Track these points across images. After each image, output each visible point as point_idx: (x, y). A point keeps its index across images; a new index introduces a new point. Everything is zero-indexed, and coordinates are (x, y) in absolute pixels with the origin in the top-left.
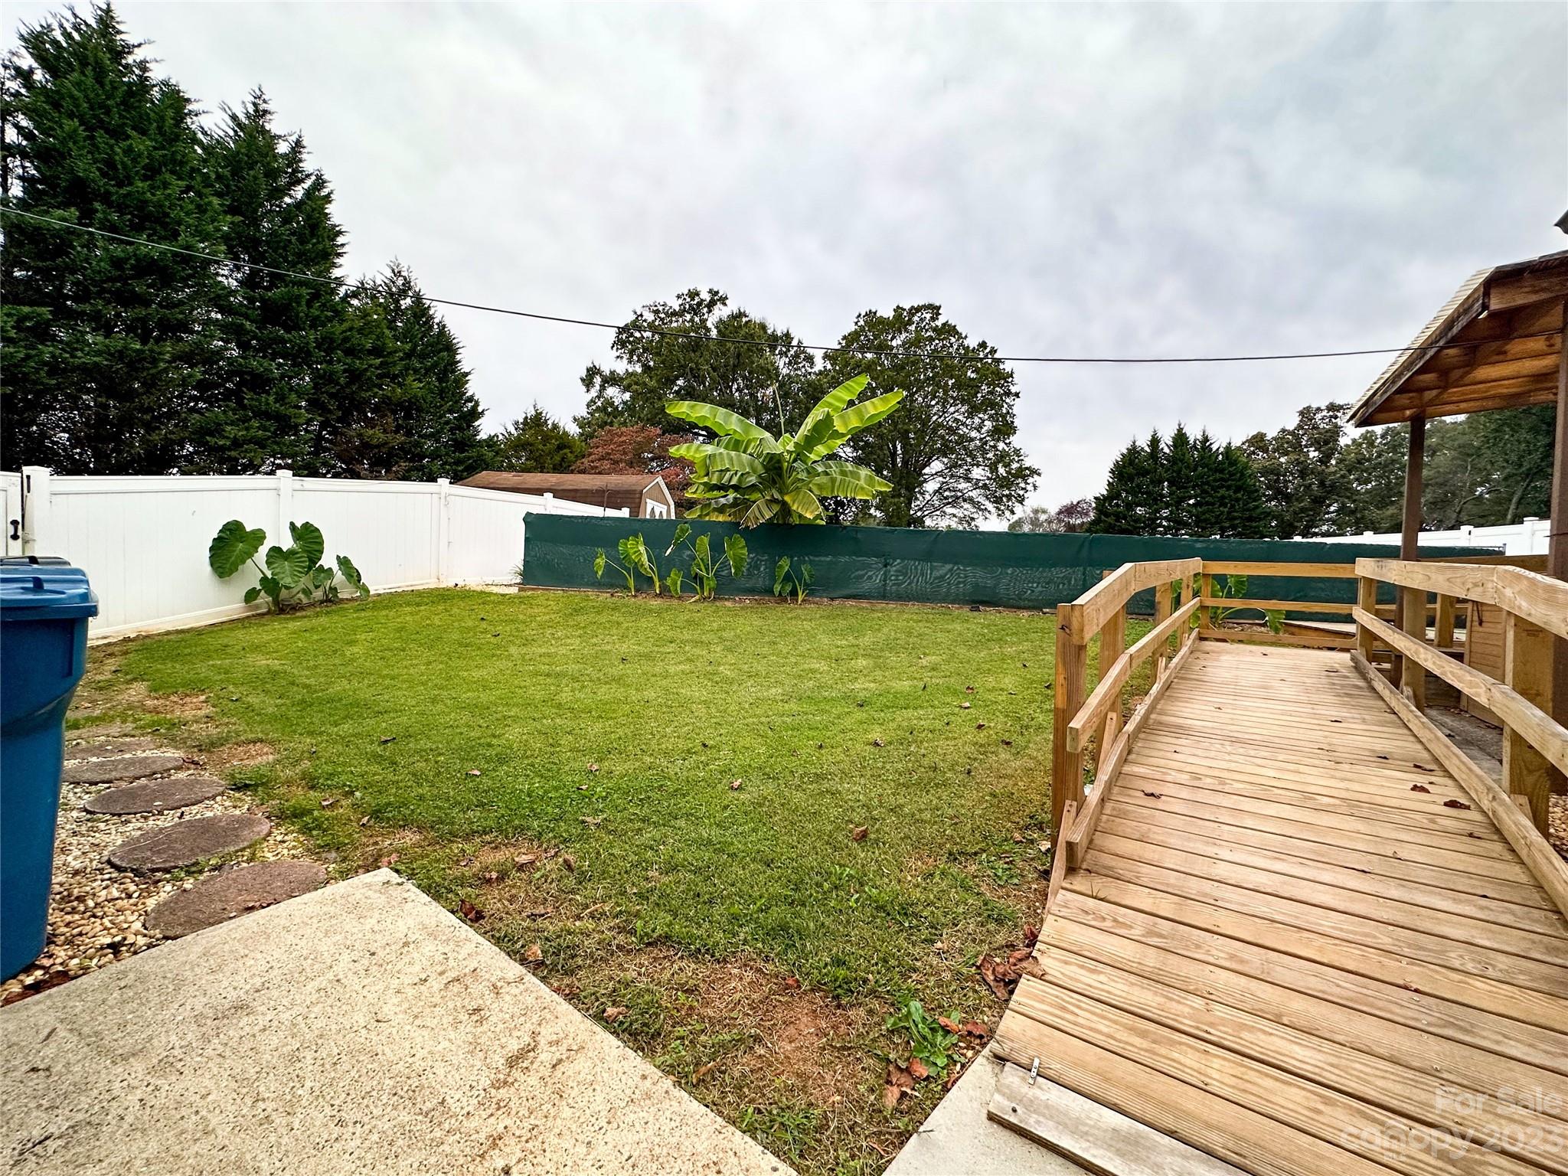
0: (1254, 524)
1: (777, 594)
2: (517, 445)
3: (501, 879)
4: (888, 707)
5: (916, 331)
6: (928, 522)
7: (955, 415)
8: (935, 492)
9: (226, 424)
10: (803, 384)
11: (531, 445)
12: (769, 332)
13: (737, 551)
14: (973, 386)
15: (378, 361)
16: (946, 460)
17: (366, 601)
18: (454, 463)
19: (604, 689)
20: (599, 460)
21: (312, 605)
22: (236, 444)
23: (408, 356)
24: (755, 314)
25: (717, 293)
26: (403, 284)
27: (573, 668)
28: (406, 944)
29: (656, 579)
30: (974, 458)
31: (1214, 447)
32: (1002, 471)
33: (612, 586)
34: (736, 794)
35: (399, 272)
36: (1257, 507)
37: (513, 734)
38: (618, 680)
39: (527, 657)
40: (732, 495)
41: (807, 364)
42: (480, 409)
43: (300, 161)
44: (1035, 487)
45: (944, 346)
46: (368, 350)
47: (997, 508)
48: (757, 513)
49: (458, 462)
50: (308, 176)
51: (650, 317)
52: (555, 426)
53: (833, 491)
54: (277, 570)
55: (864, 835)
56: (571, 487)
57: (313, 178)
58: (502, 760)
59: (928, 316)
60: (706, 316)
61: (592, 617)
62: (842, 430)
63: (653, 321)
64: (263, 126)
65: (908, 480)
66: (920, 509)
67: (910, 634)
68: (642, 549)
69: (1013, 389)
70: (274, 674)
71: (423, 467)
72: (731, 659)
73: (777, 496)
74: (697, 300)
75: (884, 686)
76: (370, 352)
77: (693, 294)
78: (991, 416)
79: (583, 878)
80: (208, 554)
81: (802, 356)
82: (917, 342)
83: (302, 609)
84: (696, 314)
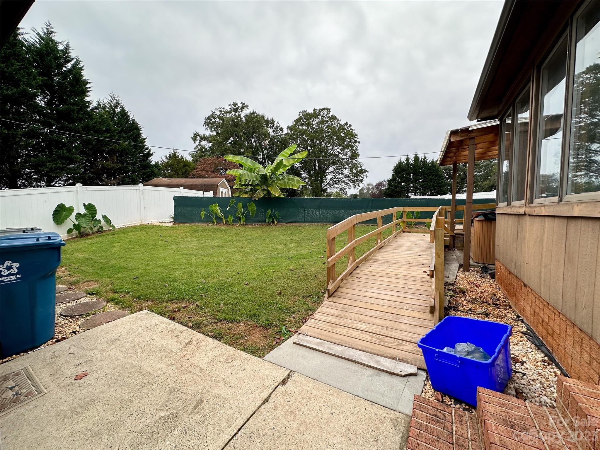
0: (441, 188)
1: (267, 222)
2: (167, 165)
3: (179, 310)
4: (298, 259)
5: (322, 118)
6: (328, 190)
7: (337, 150)
8: (331, 179)
9: (47, 162)
10: (279, 139)
11: (173, 165)
12: (266, 119)
13: (252, 208)
14: (343, 139)
15: (108, 135)
16: (334, 167)
17: (114, 231)
18: (142, 174)
19: (206, 258)
20: (201, 170)
21: (94, 233)
22: (51, 170)
23: (120, 132)
24: (260, 112)
25: (244, 104)
26: (116, 103)
27: (195, 252)
28: (155, 325)
29: (224, 219)
30: (344, 166)
31: (428, 161)
32: (354, 171)
33: (208, 221)
34: (246, 286)
35: (114, 98)
36: (442, 182)
37: (177, 274)
38: (211, 255)
39: (178, 249)
40: (250, 187)
41: (281, 131)
42: (151, 152)
43: (69, 53)
44: (366, 176)
45: (332, 124)
46: (104, 131)
47: (353, 185)
48: (259, 195)
49: (144, 174)
50: (73, 59)
51: (218, 113)
52: (182, 158)
53: (285, 186)
54: (80, 221)
55: (280, 293)
56: (190, 184)
57: (75, 60)
58: (175, 281)
59: (326, 112)
60: (240, 113)
61: (201, 233)
62: (287, 165)
63: (220, 115)
64: (51, 38)
65: (321, 175)
66: (326, 186)
67: (311, 235)
68: (218, 208)
69: (358, 140)
70: (88, 259)
71: (129, 176)
72: (250, 246)
73: (265, 188)
74: (236, 106)
75: (299, 253)
76: (105, 131)
77: (235, 104)
78: (350, 150)
79: (202, 308)
80: (52, 216)
81: (279, 128)
82: (322, 122)
83: (90, 235)
84: (236, 112)
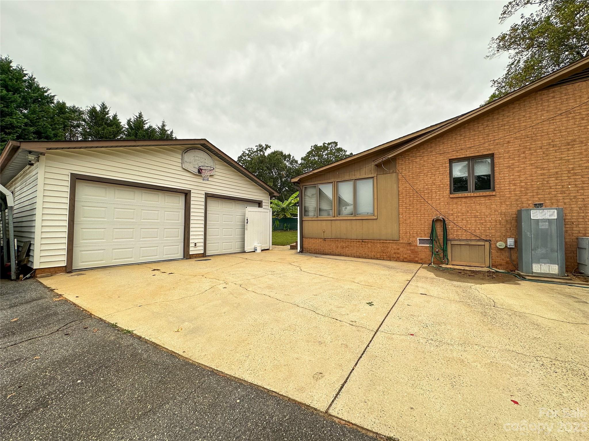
1: (284, 230)
5: (330, 150)
10: (294, 169)
12: (284, 154)
13: (277, 223)
25: (268, 144)
40: (276, 213)
41: (296, 163)
48: (280, 217)
51: (247, 152)
59: (334, 145)
60: (264, 152)
63: (249, 154)
73: (284, 213)
77: (260, 145)
81: (294, 161)
82: (331, 153)
84: (261, 152)
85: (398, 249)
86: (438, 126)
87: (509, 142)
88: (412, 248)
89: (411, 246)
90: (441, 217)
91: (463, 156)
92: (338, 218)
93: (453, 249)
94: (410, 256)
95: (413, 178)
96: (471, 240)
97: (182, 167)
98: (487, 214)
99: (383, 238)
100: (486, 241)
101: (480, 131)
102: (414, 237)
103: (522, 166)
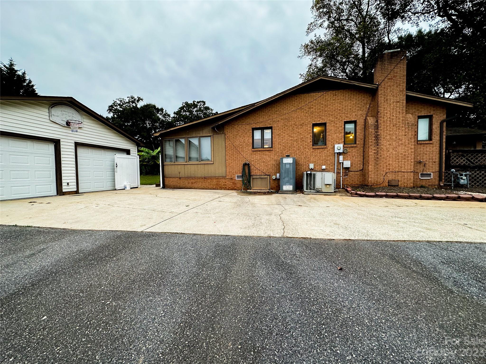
12: (157, 107)
25: (140, 98)
41: (168, 117)
51: (119, 102)
59: (202, 104)
60: (137, 104)
74: (134, 99)
77: (132, 97)
81: (167, 114)
84: (134, 103)
85: (226, 182)
86: (245, 107)
87: (278, 121)
88: (233, 181)
89: (232, 180)
90: (247, 162)
91: (259, 127)
92: (189, 163)
93: (254, 181)
94: (232, 186)
95: (233, 138)
96: (261, 175)
97: (50, 119)
98: (269, 160)
99: (217, 176)
100: (268, 175)
101: (266, 113)
102: (234, 174)
103: (284, 135)
